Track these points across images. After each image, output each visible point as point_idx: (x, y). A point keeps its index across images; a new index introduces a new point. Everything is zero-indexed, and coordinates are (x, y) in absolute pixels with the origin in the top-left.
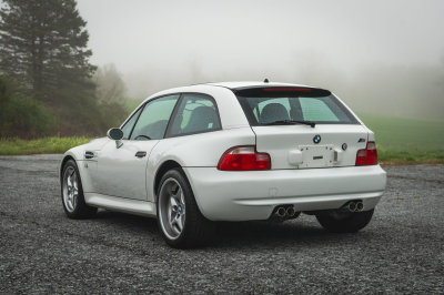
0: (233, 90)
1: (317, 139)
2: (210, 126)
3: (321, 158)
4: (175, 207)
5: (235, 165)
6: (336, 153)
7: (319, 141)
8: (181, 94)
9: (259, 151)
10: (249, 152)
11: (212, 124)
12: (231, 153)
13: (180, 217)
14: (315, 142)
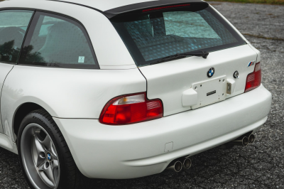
0: (105, 13)
1: (210, 73)
2: (81, 60)
3: (214, 92)
4: (42, 153)
5: (121, 117)
6: (229, 85)
7: (212, 74)
10: (138, 100)
11: (83, 58)
12: (116, 103)
13: (50, 166)
14: (209, 77)
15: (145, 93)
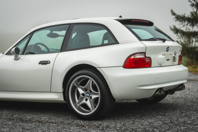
1: (168, 49)
3: (169, 60)
4: (83, 94)
5: (133, 65)
8: (70, 24)
9: (147, 56)
10: (142, 56)
11: (107, 41)
12: (132, 57)
13: (88, 100)
14: (167, 51)
15: (145, 53)
